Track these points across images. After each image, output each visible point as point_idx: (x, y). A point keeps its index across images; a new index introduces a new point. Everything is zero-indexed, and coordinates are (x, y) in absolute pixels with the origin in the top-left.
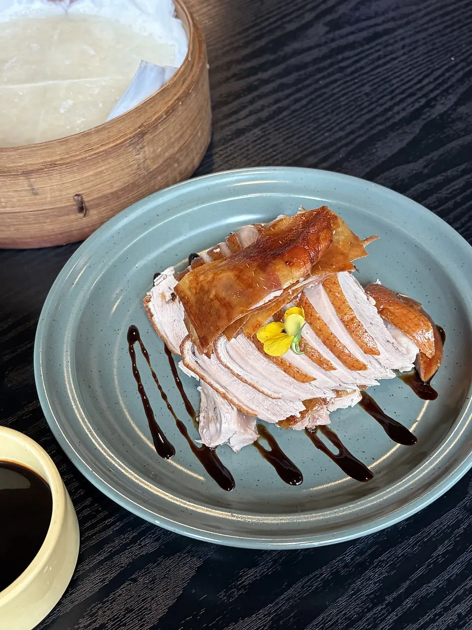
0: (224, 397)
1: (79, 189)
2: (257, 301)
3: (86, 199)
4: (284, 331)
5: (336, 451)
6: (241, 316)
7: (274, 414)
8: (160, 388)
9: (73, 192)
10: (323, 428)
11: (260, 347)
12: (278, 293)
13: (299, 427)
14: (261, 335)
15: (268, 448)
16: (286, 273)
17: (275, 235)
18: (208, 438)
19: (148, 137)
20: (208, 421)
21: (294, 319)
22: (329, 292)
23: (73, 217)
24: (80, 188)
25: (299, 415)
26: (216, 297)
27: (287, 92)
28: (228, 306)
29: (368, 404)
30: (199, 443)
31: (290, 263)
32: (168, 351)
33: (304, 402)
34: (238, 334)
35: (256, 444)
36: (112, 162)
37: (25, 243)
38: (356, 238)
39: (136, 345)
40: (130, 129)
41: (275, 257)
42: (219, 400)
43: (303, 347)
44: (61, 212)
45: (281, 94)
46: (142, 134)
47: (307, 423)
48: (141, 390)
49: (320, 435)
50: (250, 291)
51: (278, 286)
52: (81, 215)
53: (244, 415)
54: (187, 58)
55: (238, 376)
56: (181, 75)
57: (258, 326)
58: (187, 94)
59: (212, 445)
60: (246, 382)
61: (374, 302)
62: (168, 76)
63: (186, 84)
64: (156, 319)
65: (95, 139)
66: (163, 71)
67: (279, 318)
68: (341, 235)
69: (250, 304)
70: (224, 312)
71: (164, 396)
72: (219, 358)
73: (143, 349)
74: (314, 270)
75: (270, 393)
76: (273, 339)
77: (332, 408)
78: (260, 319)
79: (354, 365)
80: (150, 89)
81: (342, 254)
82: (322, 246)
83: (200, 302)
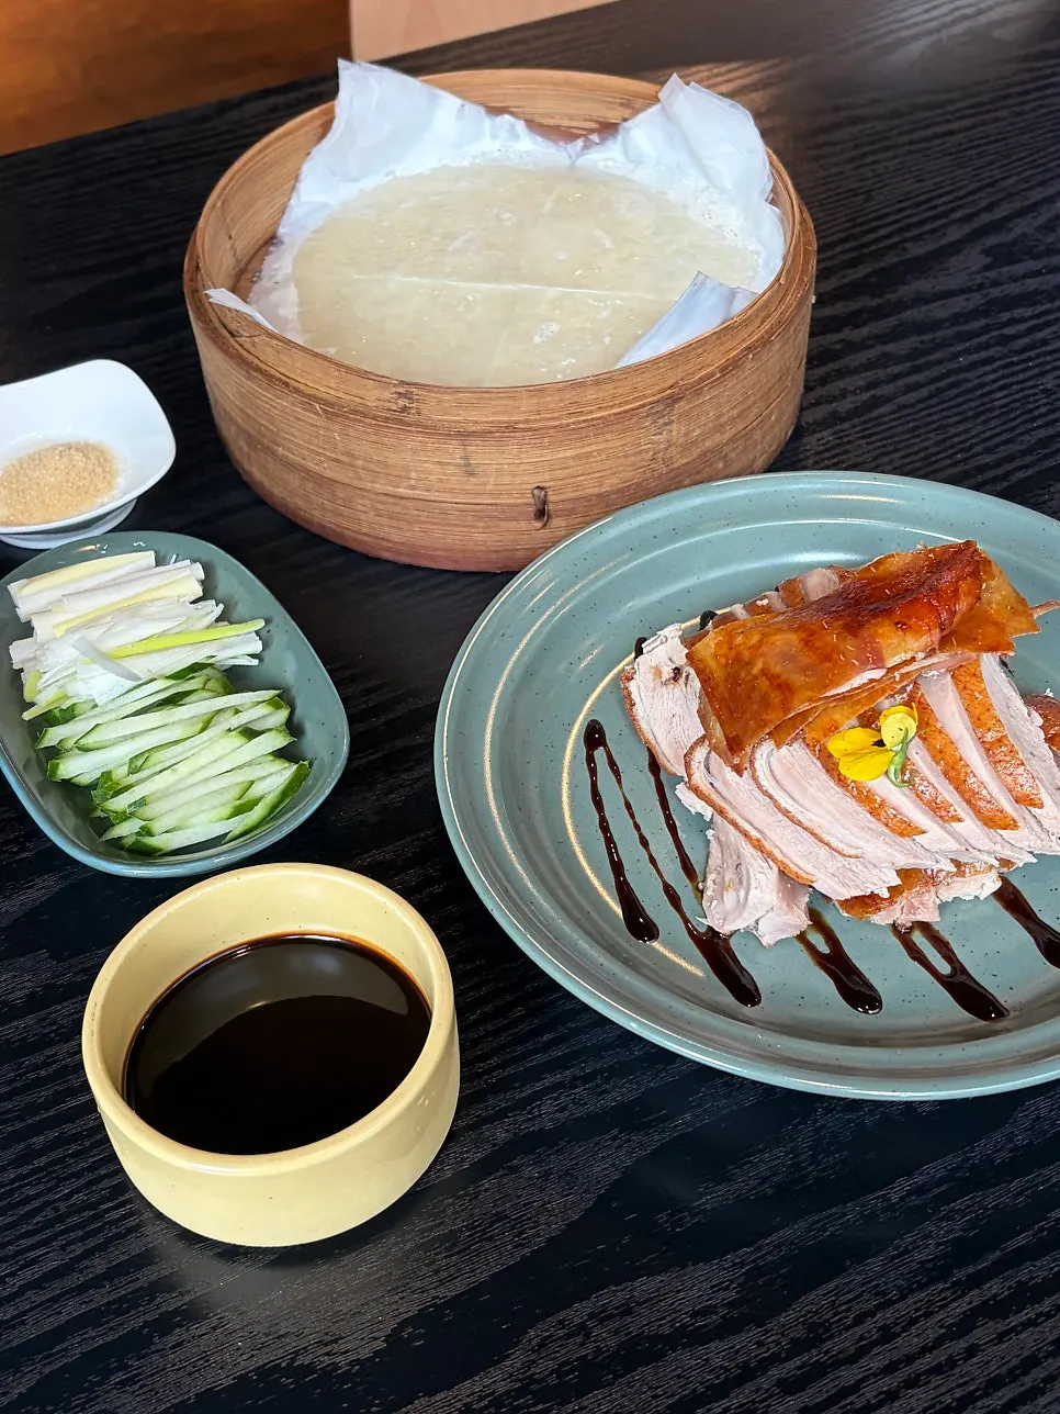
0: (758, 846)
1: (544, 478)
2: (838, 684)
3: (551, 498)
4: (880, 743)
5: (944, 968)
6: (805, 706)
7: (844, 885)
8: (637, 827)
9: (535, 481)
10: (925, 927)
11: (830, 765)
12: (877, 674)
13: (882, 918)
14: (836, 746)
15: (824, 949)
16: (895, 640)
17: (877, 579)
18: (720, 916)
19: (682, 406)
20: (722, 887)
21: (896, 723)
22: (962, 688)
23: (523, 525)
24: (546, 476)
25: (886, 894)
26: (764, 672)
27: (895, 370)
28: (785, 688)
29: (1010, 898)
30: (701, 923)
31: (902, 626)
32: (655, 766)
33: (900, 872)
34: (795, 739)
35: (802, 937)
36: (612, 441)
37: (432, 558)
38: (1022, 601)
39: (599, 753)
40: (652, 388)
41: (875, 614)
42: (747, 850)
43: (906, 775)
44: (508, 513)
45: (881, 373)
46: (674, 400)
47: (899, 914)
48: (604, 826)
49: (918, 938)
50: (828, 665)
51: (878, 661)
52: (538, 524)
53: (790, 882)
54: (778, 279)
55: (786, 813)
56: (762, 308)
57: (834, 729)
58: (765, 342)
59: (725, 930)
60: (799, 824)
61: (1040, 721)
62: (740, 305)
63: (767, 325)
64: (639, 711)
65: (591, 394)
66: (732, 294)
67: (869, 720)
68: (996, 594)
69: (826, 687)
70: (775, 698)
71: (644, 843)
72: (755, 779)
73: (612, 764)
74: (944, 643)
75: (841, 846)
76: (857, 754)
77: (947, 895)
78: (837, 717)
79: (994, 821)
80: (703, 324)
81: (996, 623)
82: (962, 606)
83: (733, 680)
